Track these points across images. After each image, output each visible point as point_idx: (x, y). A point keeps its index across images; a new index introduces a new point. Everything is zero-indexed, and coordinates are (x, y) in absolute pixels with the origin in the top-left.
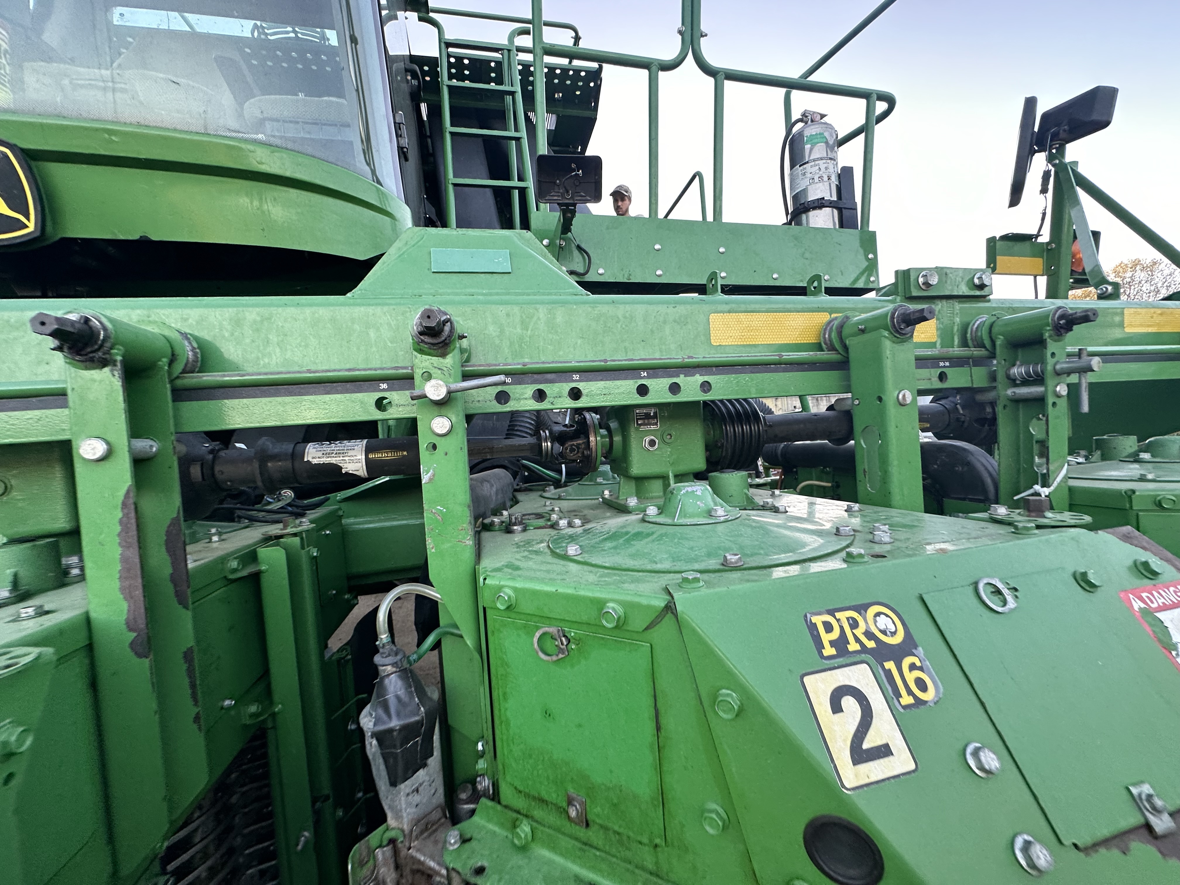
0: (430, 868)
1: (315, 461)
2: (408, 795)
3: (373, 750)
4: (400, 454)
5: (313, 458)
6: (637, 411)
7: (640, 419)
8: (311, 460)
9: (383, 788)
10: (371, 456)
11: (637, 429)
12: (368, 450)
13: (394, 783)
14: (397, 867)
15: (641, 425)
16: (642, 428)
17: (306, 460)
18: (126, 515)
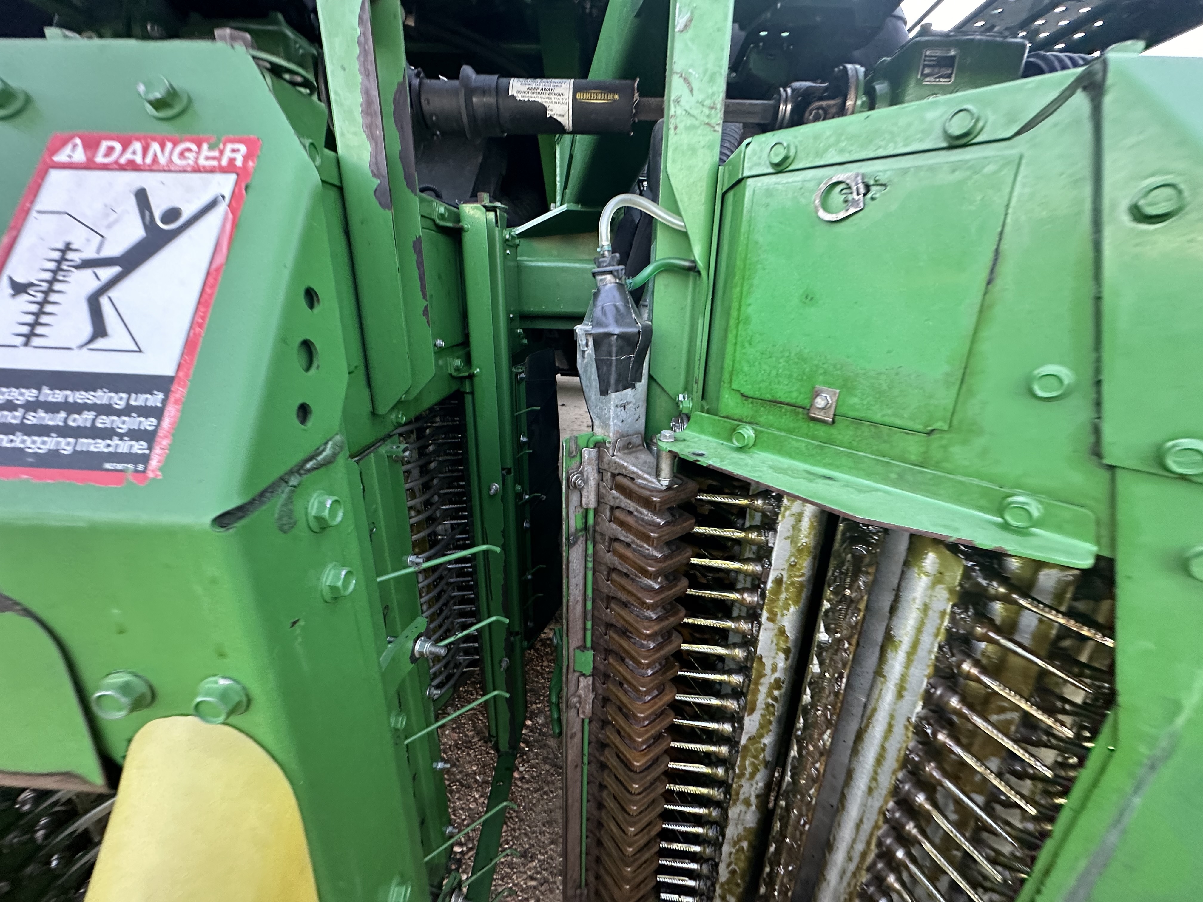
0: (634, 473)
1: (519, 97)
2: (617, 406)
3: (586, 360)
4: (611, 96)
5: (518, 92)
6: (928, 53)
7: (929, 66)
8: (515, 94)
9: (593, 397)
10: (579, 96)
11: (919, 82)
12: (576, 90)
13: (604, 392)
14: (600, 471)
15: (927, 75)
16: (928, 81)
17: (510, 94)
18: (364, 34)
